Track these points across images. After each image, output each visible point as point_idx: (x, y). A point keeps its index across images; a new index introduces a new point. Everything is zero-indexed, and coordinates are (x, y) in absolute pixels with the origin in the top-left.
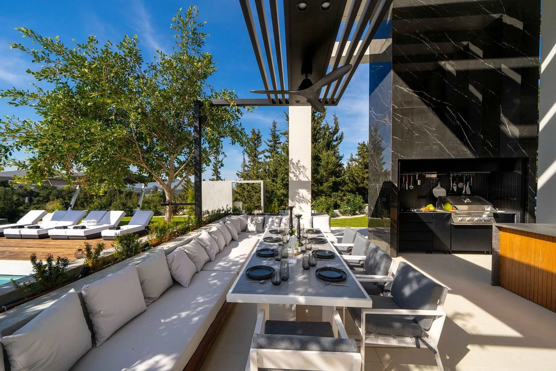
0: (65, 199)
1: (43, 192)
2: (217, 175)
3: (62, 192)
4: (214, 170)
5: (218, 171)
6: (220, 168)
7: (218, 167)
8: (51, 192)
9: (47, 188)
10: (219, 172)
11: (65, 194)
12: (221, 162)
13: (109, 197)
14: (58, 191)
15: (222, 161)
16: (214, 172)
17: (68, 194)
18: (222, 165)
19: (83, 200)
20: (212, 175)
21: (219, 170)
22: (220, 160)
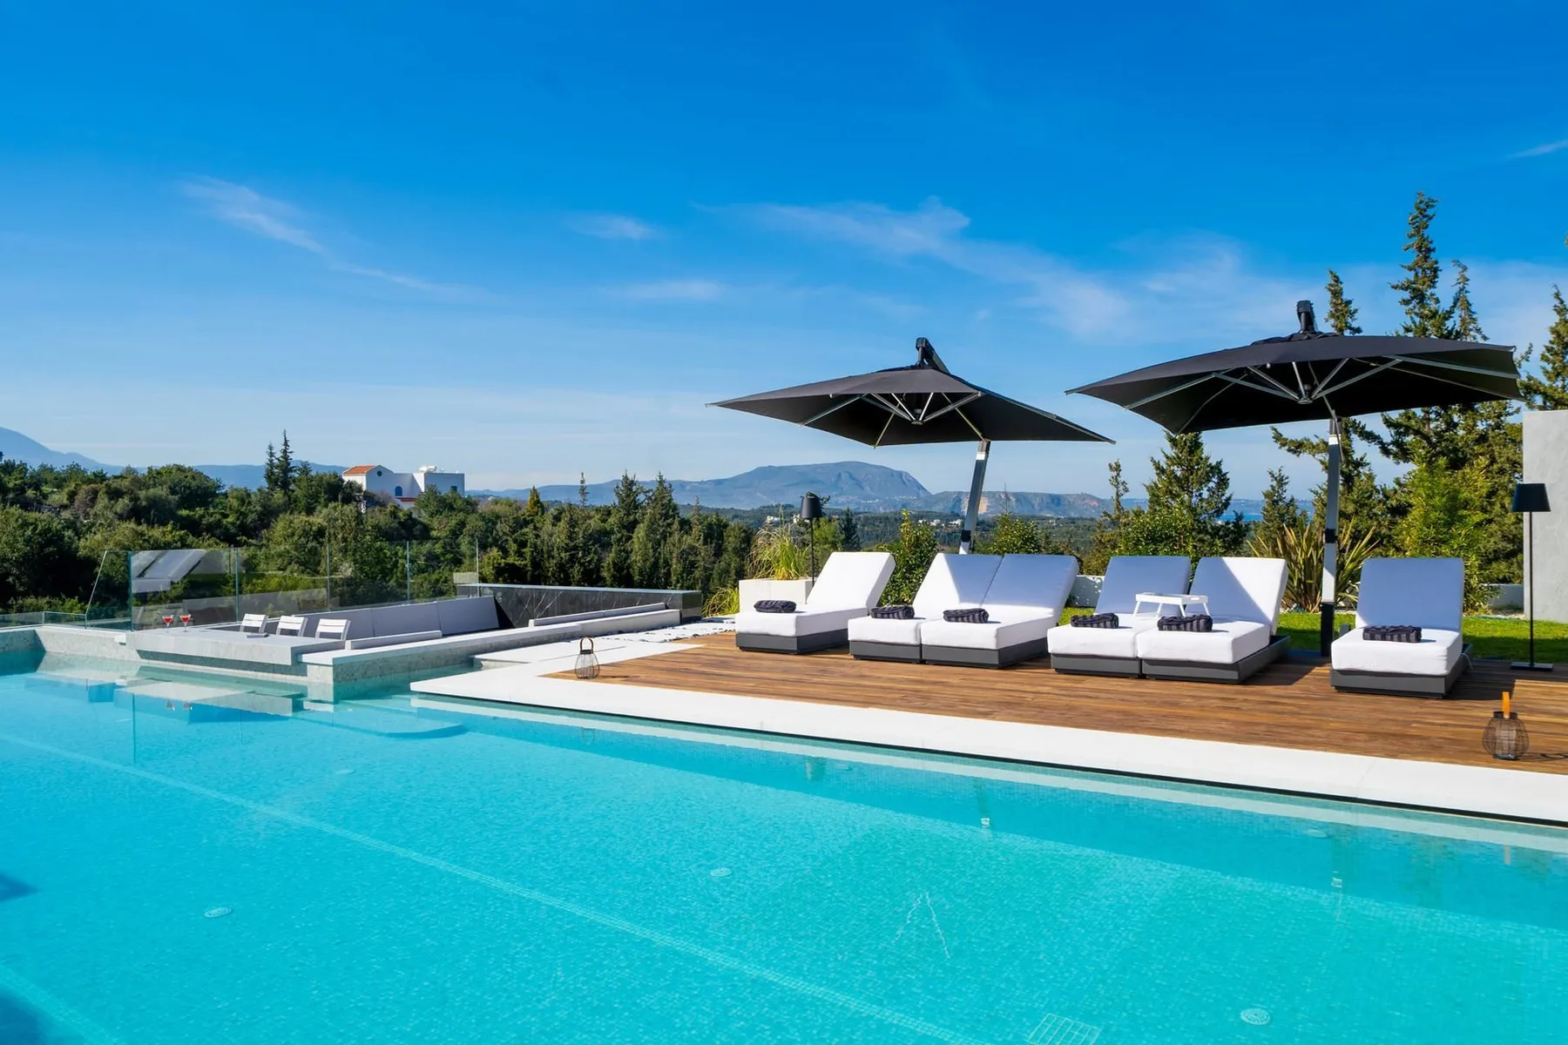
0: (505, 553)
1: (440, 523)
3: (495, 524)
8: (462, 524)
9: (451, 508)
11: (507, 529)
13: (650, 545)
14: (483, 518)
17: (513, 533)
19: (563, 555)
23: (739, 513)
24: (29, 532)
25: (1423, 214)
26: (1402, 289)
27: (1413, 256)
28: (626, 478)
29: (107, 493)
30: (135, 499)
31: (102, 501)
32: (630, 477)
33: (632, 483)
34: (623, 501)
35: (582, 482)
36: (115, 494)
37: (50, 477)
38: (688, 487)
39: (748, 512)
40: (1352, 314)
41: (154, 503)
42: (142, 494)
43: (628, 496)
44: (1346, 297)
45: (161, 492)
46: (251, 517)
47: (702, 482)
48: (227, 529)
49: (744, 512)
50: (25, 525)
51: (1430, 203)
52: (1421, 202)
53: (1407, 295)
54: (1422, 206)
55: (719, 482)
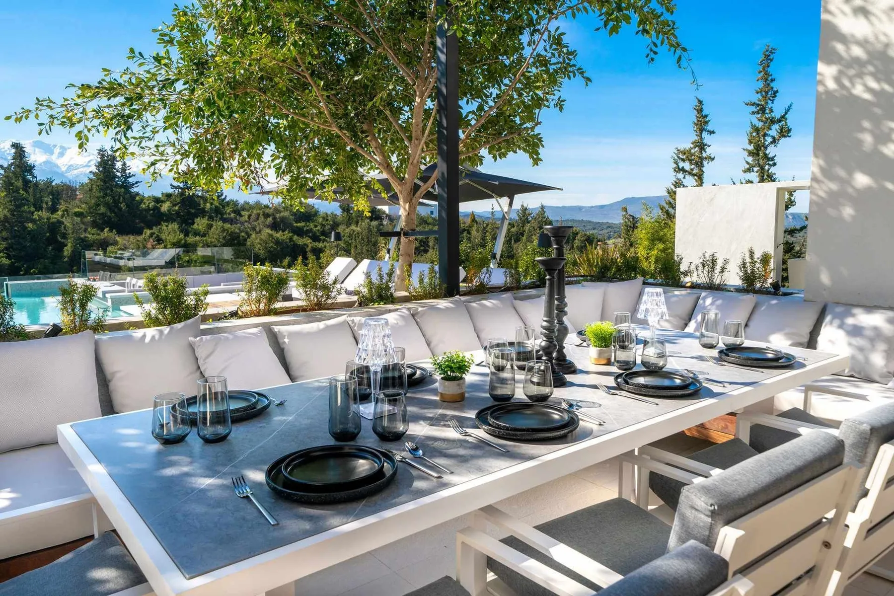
2: (762, 168)
4: (751, 153)
5: (766, 155)
6: (774, 141)
7: (769, 140)
10: (772, 159)
12: (779, 121)
15: (783, 117)
16: (750, 159)
18: (785, 132)
20: (745, 172)
21: (771, 151)
22: (777, 114)
23: (611, 225)
24: (225, 234)
25: (768, 57)
26: (751, 105)
27: (761, 84)
28: (523, 206)
29: (263, 215)
30: (275, 218)
31: (262, 219)
32: (525, 205)
33: (526, 209)
34: (521, 219)
35: (493, 209)
36: (266, 216)
37: (247, 207)
38: (583, 210)
39: (617, 224)
40: (707, 123)
41: (283, 219)
42: (278, 216)
43: (523, 216)
44: (704, 113)
45: (286, 214)
46: (327, 227)
47: (592, 207)
48: (315, 233)
49: (614, 224)
50: (224, 230)
51: (773, 51)
52: (767, 51)
53: (754, 109)
54: (767, 53)
55: (602, 207)
